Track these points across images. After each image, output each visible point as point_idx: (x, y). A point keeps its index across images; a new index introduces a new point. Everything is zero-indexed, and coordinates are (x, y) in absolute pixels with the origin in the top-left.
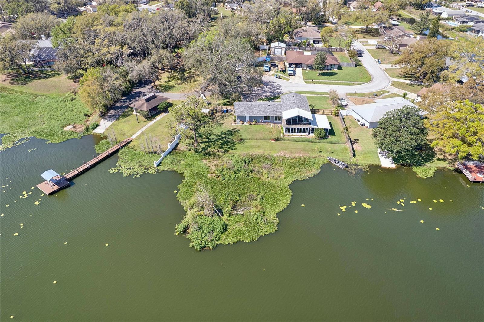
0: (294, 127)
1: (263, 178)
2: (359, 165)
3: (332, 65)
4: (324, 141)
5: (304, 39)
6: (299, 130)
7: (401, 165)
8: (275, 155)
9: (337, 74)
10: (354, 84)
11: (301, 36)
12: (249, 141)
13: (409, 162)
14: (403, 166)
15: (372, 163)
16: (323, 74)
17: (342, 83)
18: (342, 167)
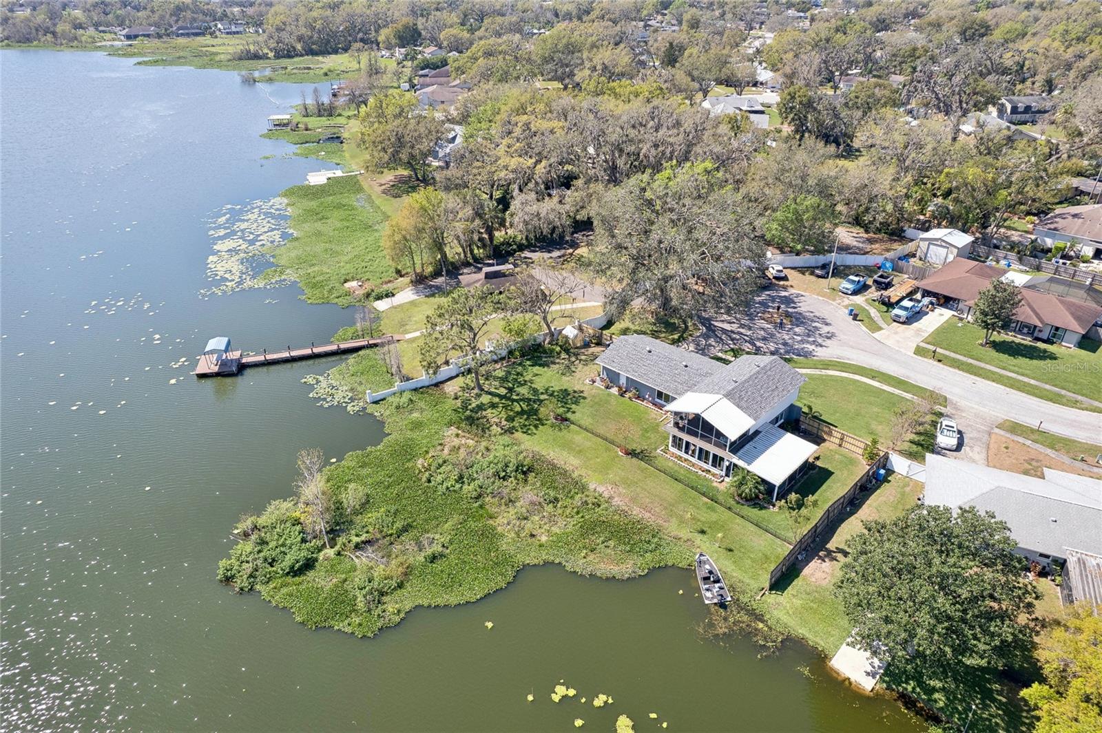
0: (691, 439)
2: (762, 621)
3: (1057, 329)
4: (754, 513)
5: (1062, 237)
8: (592, 487)
9: (1055, 358)
12: (578, 429)
13: (941, 704)
14: (900, 704)
15: (808, 635)
16: (1000, 347)
17: (1036, 387)
18: (710, 596)
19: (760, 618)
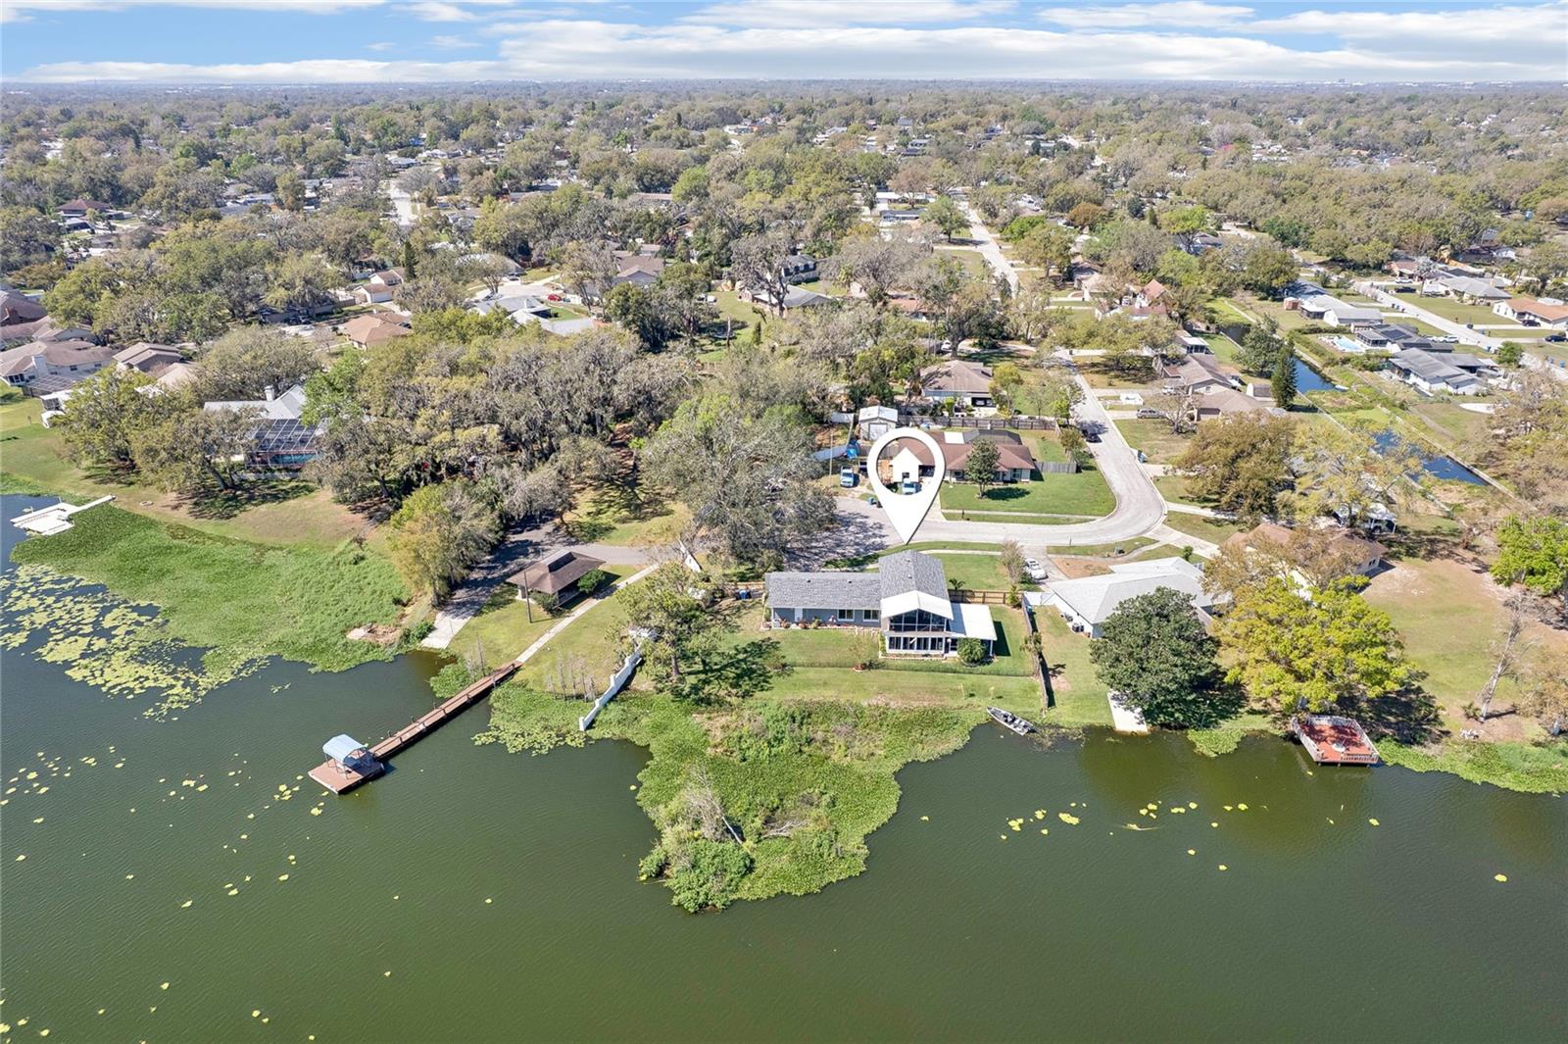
0: (908, 634)
1: (835, 757)
2: (1062, 727)
3: (1015, 470)
4: (981, 668)
5: (947, 394)
6: (922, 644)
7: (1162, 725)
8: (865, 704)
9: (1028, 493)
10: (1068, 522)
11: (939, 388)
12: (802, 669)
13: (1182, 718)
14: (1165, 729)
15: (1092, 721)
16: (992, 495)
17: (1038, 517)
18: (1020, 731)
19: (1058, 727)
